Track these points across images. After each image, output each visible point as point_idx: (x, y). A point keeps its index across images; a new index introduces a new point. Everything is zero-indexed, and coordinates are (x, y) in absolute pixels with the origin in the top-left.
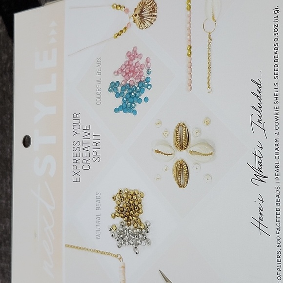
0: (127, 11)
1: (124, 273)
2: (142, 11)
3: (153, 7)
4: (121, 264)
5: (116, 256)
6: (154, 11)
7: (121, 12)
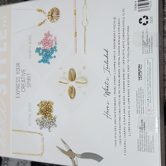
0: (45, 13)
1: (43, 142)
2: (52, 14)
3: (58, 12)
4: (42, 137)
5: (39, 134)
6: (58, 14)
7: (41, 14)
